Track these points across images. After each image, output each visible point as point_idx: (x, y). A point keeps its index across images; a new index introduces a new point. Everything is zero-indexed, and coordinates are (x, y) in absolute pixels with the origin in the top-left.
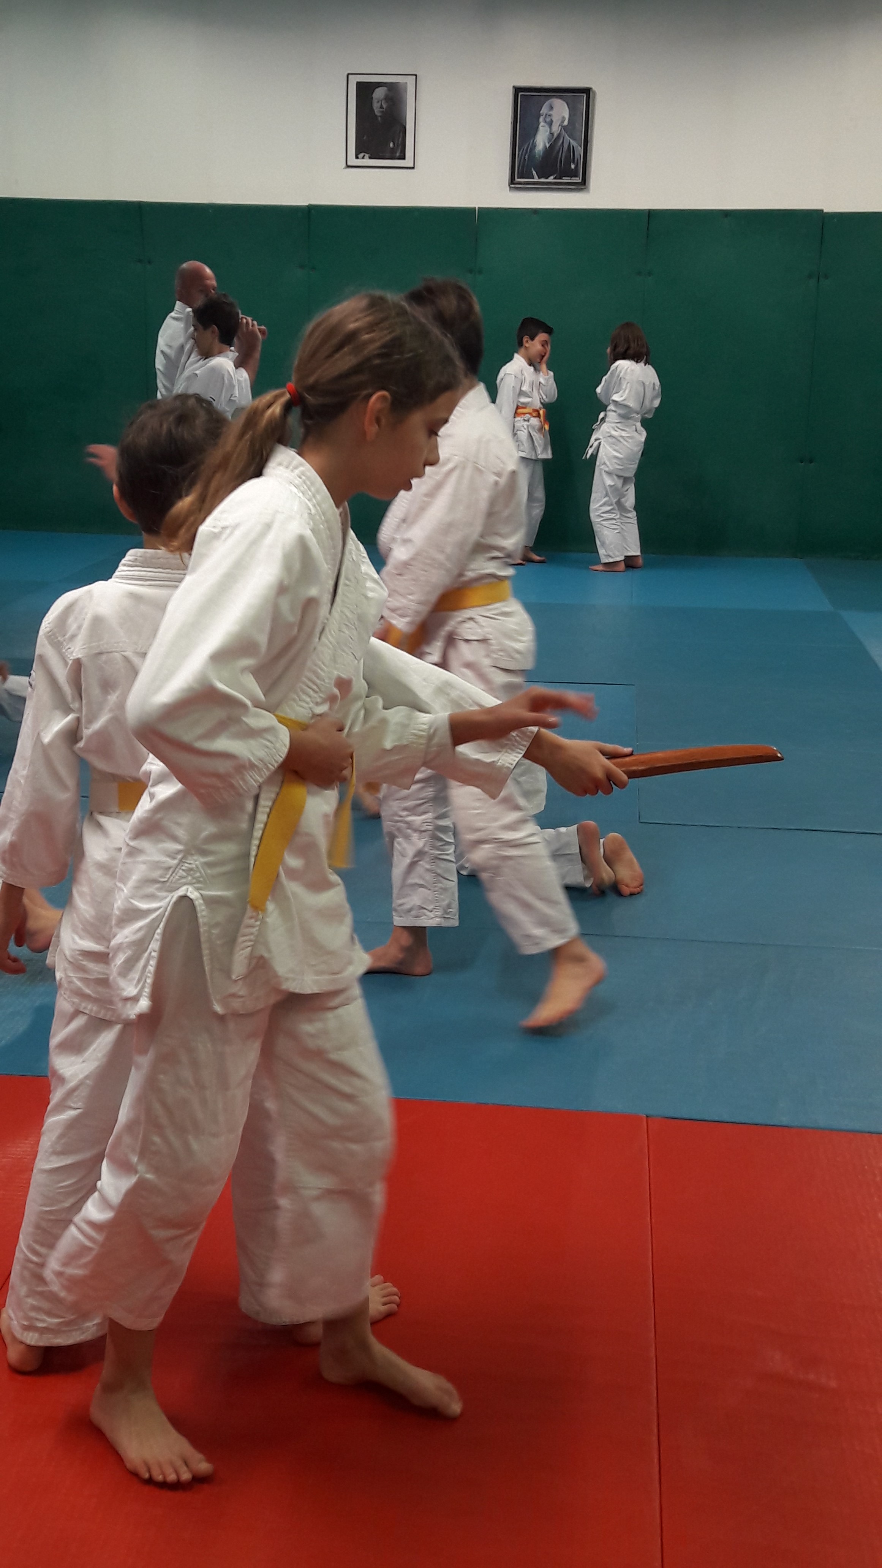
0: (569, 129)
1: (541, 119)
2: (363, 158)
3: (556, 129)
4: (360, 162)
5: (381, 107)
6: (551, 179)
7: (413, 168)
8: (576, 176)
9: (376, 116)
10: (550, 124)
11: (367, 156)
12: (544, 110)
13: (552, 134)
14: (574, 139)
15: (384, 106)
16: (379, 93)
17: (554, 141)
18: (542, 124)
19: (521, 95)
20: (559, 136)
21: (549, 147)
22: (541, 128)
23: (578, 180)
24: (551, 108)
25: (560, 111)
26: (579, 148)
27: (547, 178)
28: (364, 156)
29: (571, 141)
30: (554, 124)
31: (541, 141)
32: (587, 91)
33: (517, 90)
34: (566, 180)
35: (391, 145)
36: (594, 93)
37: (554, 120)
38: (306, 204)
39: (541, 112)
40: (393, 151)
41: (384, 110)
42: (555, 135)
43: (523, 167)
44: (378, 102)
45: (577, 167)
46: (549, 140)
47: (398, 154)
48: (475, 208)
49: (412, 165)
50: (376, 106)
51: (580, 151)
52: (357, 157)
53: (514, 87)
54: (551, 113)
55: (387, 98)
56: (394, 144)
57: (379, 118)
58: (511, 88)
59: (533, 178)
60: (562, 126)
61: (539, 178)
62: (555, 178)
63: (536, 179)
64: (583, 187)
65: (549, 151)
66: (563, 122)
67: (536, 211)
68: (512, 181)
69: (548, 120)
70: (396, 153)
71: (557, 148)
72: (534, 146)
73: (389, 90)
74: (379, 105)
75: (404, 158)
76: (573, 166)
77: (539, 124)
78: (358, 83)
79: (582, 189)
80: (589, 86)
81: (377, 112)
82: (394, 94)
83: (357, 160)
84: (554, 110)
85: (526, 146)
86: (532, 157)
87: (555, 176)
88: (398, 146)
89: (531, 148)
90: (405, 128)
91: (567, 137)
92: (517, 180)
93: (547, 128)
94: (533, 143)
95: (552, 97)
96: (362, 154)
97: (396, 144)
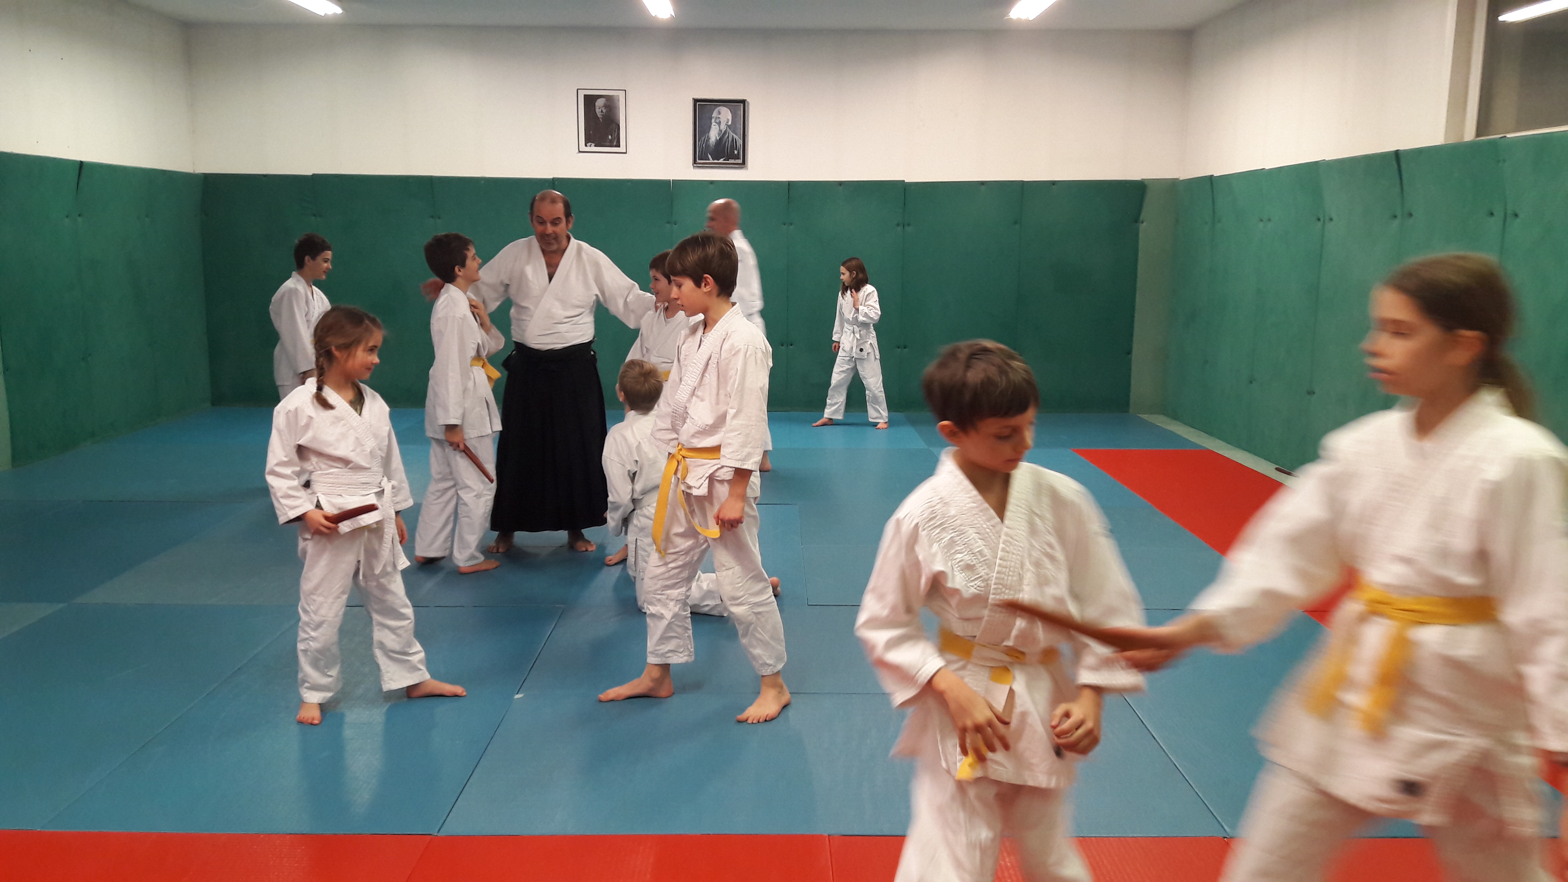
0: (732, 127)
1: (713, 120)
2: (590, 146)
3: (723, 127)
4: (588, 149)
5: (602, 111)
6: (721, 161)
7: (626, 153)
8: (738, 158)
9: (598, 118)
10: (719, 123)
11: (593, 145)
12: (715, 115)
13: (721, 131)
14: (736, 134)
15: (604, 111)
16: (600, 103)
17: (723, 136)
18: (714, 124)
19: (699, 104)
20: (725, 132)
21: (719, 139)
22: (712, 126)
23: (740, 161)
24: (719, 113)
25: (725, 115)
26: (740, 140)
27: (718, 160)
29: (734, 135)
30: (722, 124)
31: (714, 135)
32: (743, 102)
33: (696, 101)
34: (731, 161)
35: (610, 137)
36: (748, 102)
37: (722, 121)
38: (551, 177)
39: (713, 116)
40: (611, 141)
41: (604, 114)
42: (723, 131)
43: (702, 153)
44: (600, 108)
45: (738, 153)
46: (719, 134)
47: (615, 144)
48: (671, 180)
49: (625, 152)
50: (598, 111)
51: (740, 142)
52: (586, 146)
53: (693, 99)
54: (719, 116)
55: (605, 106)
57: (601, 120)
59: (709, 160)
60: (727, 125)
61: (713, 160)
62: (724, 160)
63: (711, 161)
65: (719, 142)
66: (728, 122)
67: (712, 182)
68: (695, 162)
69: (718, 121)
70: (613, 143)
71: (724, 141)
72: (709, 138)
73: (606, 100)
74: (600, 110)
75: (619, 146)
76: (736, 152)
77: (712, 124)
78: (585, 95)
79: (743, 167)
80: (745, 98)
81: (599, 115)
82: (611, 104)
83: (586, 147)
84: (722, 114)
85: (703, 138)
86: (708, 146)
87: (724, 159)
88: (614, 138)
89: (707, 140)
90: (619, 126)
91: (731, 134)
92: (698, 161)
93: (717, 126)
94: (708, 136)
95: (719, 105)
96: (590, 144)
97: (613, 137)
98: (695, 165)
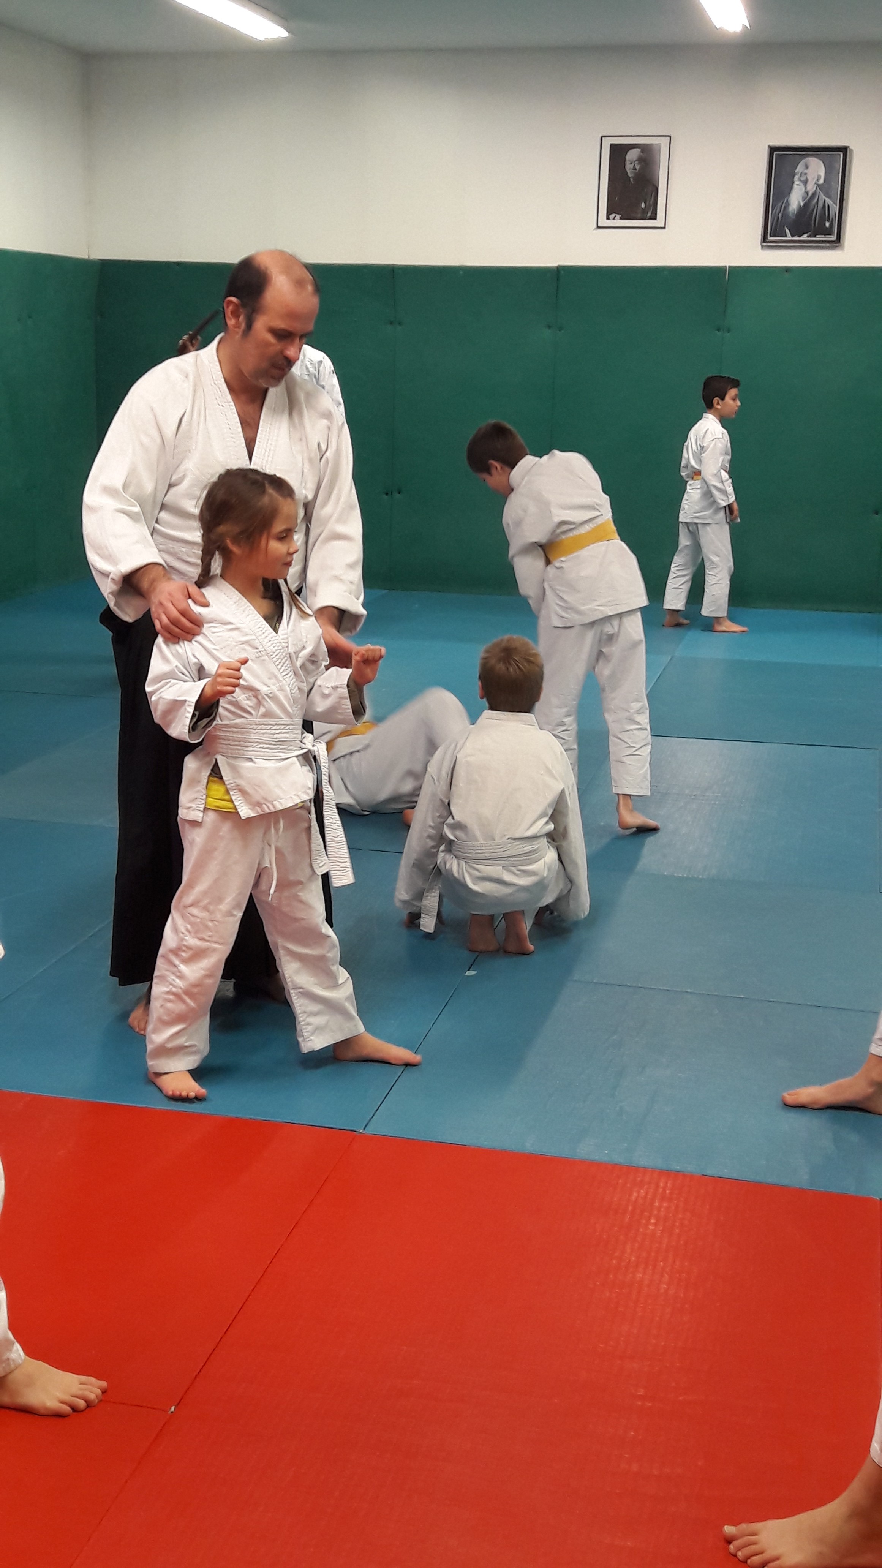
0: (824, 188)
1: (796, 178)
2: (614, 219)
3: (811, 188)
4: (610, 223)
5: (634, 168)
6: (804, 237)
8: (831, 234)
9: (629, 177)
10: (805, 182)
11: (618, 217)
12: (800, 169)
13: (807, 193)
14: (829, 197)
15: (637, 167)
16: (632, 155)
17: (809, 200)
18: (797, 182)
19: (779, 155)
20: (814, 194)
21: (804, 205)
22: (795, 186)
23: (833, 238)
24: (807, 167)
25: (816, 169)
26: (835, 206)
27: (800, 236)
28: (615, 216)
29: (828, 201)
30: (809, 183)
31: (796, 200)
32: (844, 150)
33: (772, 150)
34: (819, 238)
35: (643, 205)
36: (851, 151)
37: (810, 178)
38: (555, 264)
39: (796, 171)
40: (644, 211)
41: (637, 171)
42: (810, 194)
43: (776, 227)
44: (631, 163)
45: (831, 225)
46: (804, 199)
47: (649, 214)
48: (726, 266)
49: (663, 226)
50: (629, 167)
51: (835, 209)
52: (608, 218)
53: (769, 146)
54: (806, 171)
55: (640, 160)
56: (645, 204)
57: (631, 179)
58: (767, 147)
59: (786, 236)
60: (818, 185)
61: (793, 236)
62: (808, 237)
63: (789, 238)
64: (837, 245)
65: (804, 210)
66: (818, 180)
67: (788, 269)
69: (802, 179)
70: (647, 213)
71: (812, 207)
72: (788, 204)
73: (642, 152)
74: (632, 166)
75: (654, 217)
76: (827, 224)
77: (793, 183)
78: (611, 145)
79: (837, 246)
80: (846, 145)
81: (630, 173)
82: (648, 156)
83: (608, 221)
84: (810, 168)
85: (780, 204)
86: (785, 215)
87: (808, 234)
88: (649, 207)
89: (785, 207)
90: (657, 189)
91: (822, 196)
92: (770, 238)
93: (802, 186)
94: (787, 200)
95: (808, 156)
96: (613, 215)
97: (647, 204)
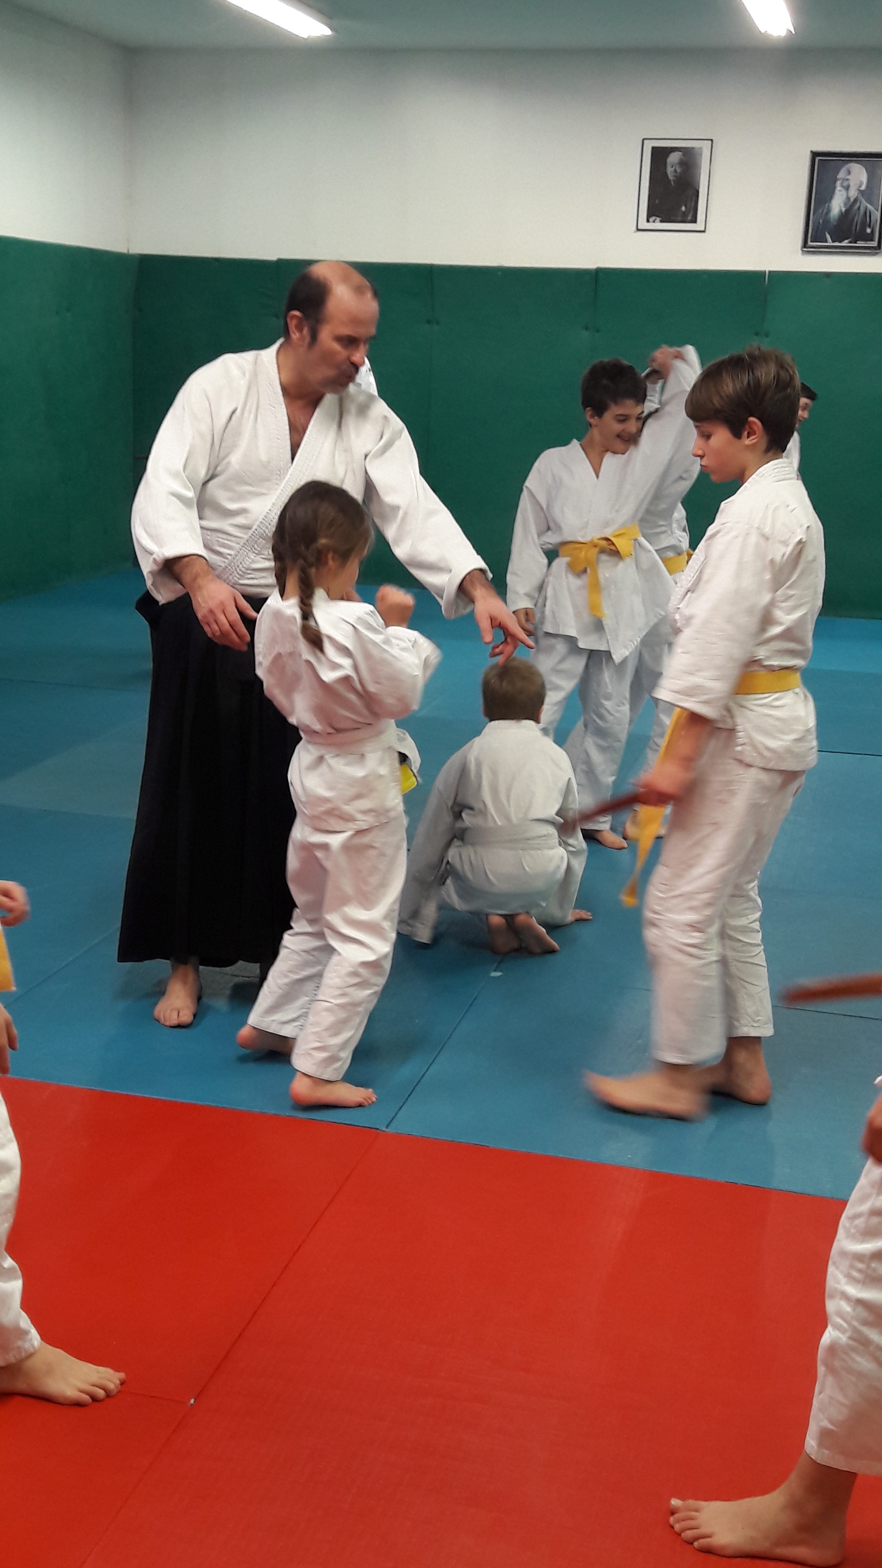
1: (838, 183)
2: (654, 222)
4: (650, 226)
5: (676, 171)
6: (845, 243)
7: (704, 231)
8: (872, 240)
9: (670, 181)
10: (847, 188)
11: (658, 219)
12: (842, 174)
14: (871, 204)
15: (679, 170)
16: (674, 158)
17: (851, 207)
18: (839, 188)
19: (819, 160)
20: (856, 200)
21: (846, 210)
22: (837, 191)
23: (874, 244)
24: (849, 173)
26: (876, 212)
27: (840, 242)
28: (656, 219)
29: (869, 206)
30: (851, 188)
31: (837, 205)
33: (815, 155)
34: (860, 244)
35: (683, 208)
37: (851, 184)
38: (594, 267)
39: (839, 177)
40: (685, 214)
41: (678, 174)
42: (852, 200)
43: (817, 231)
44: (672, 167)
45: (873, 232)
46: (845, 204)
47: (690, 218)
48: (765, 272)
49: (703, 229)
50: (670, 170)
51: (876, 215)
52: (648, 221)
53: (812, 152)
54: (849, 177)
55: (682, 163)
56: (686, 209)
57: (672, 182)
58: (809, 152)
59: (826, 242)
60: (859, 190)
61: (833, 242)
62: (850, 242)
63: (830, 243)
65: (845, 216)
66: (860, 186)
67: (828, 275)
68: (805, 245)
69: (845, 184)
70: (688, 217)
71: (853, 213)
72: (829, 210)
73: (684, 155)
74: (673, 168)
75: (694, 221)
76: (869, 231)
77: (835, 188)
78: (653, 148)
79: (877, 253)
81: (671, 177)
82: (689, 159)
83: (648, 224)
84: (852, 174)
85: (821, 210)
86: (827, 221)
87: (849, 240)
88: (690, 212)
89: (826, 212)
90: (698, 192)
91: (864, 201)
92: (810, 243)
93: (844, 192)
94: (828, 206)
95: (851, 161)
96: (653, 218)
97: (688, 207)
98: (805, 249)
